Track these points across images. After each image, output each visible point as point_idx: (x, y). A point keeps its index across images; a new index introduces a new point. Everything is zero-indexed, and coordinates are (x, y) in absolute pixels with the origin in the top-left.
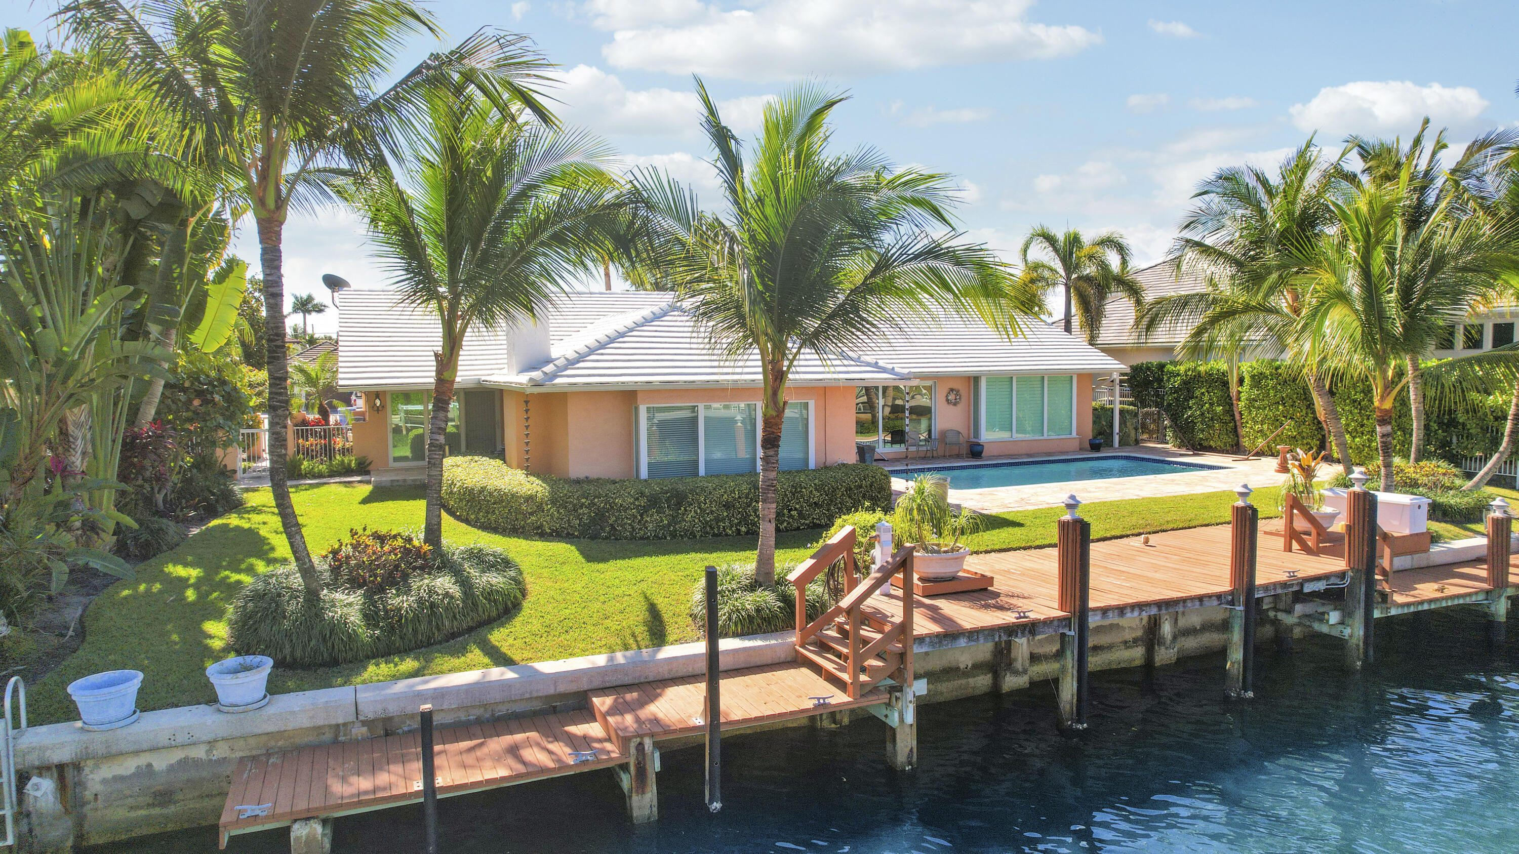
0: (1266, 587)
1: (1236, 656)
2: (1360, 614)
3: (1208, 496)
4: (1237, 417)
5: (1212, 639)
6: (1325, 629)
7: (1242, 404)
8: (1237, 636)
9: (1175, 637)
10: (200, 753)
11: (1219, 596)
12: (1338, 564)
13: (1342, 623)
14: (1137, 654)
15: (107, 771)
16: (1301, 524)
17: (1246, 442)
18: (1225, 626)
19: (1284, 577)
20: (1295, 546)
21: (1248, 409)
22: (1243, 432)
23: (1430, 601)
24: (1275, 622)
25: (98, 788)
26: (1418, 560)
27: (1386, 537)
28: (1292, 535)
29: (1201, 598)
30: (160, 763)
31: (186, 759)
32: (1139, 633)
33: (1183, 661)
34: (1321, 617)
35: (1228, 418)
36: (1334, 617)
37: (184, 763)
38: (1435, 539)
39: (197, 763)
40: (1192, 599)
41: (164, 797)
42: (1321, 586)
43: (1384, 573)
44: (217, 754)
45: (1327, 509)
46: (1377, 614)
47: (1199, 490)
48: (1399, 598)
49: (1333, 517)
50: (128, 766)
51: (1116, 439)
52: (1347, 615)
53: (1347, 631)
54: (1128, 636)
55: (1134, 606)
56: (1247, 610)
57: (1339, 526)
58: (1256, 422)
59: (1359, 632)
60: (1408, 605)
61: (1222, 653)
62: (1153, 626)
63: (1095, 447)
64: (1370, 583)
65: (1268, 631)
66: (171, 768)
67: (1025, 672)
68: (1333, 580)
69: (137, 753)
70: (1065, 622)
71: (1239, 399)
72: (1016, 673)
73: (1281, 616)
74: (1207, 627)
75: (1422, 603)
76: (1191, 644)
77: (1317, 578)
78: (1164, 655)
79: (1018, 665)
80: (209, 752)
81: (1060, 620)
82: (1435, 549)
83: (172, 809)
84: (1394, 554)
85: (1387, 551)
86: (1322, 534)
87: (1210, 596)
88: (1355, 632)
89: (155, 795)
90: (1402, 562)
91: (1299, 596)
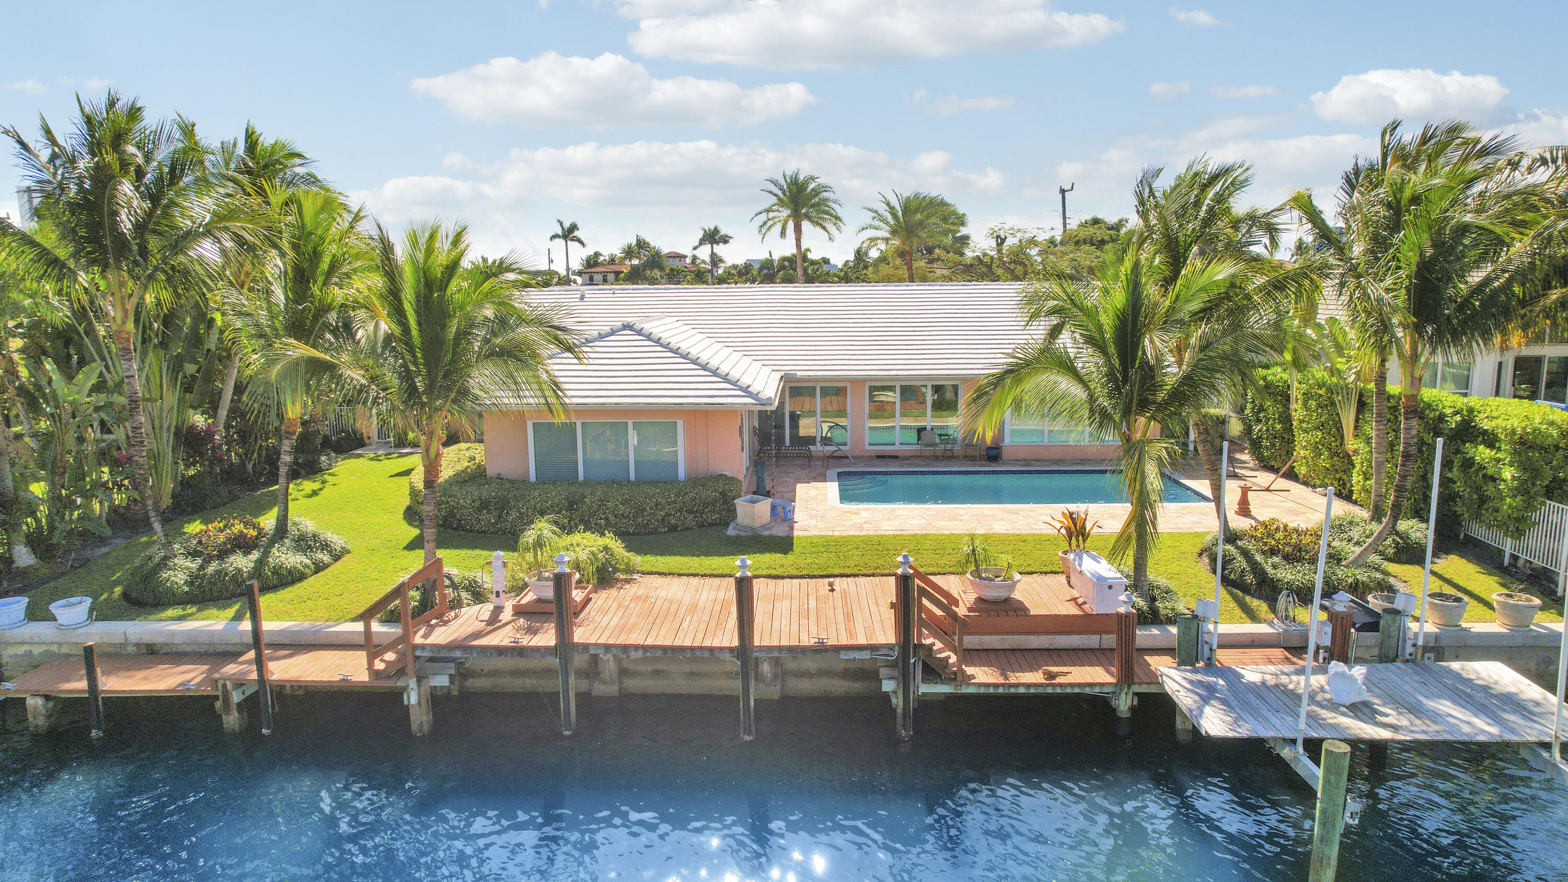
2: (901, 686)
10: (54, 648)
15: (11, 651)
23: (1029, 685)
25: (8, 659)
30: (36, 650)
31: (48, 650)
52: (898, 685)
60: (996, 686)
71: (1294, 418)
75: (1016, 686)
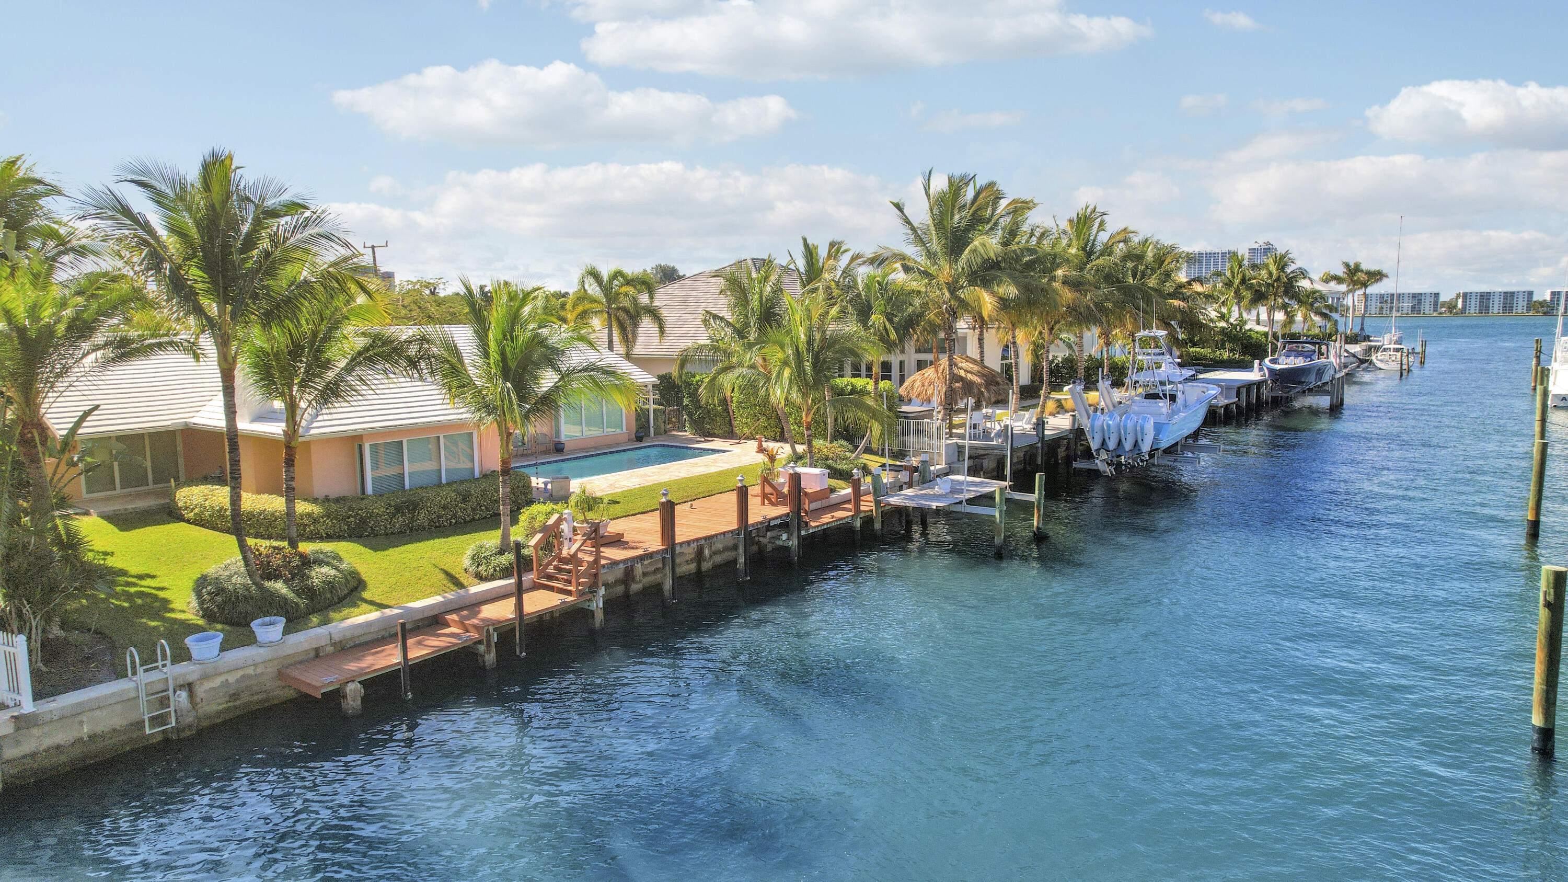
0: (753, 525)
1: (742, 560)
2: (795, 534)
3: (720, 474)
4: (731, 414)
5: (728, 555)
6: (781, 543)
7: (734, 405)
8: (741, 550)
9: (711, 556)
11: (732, 531)
12: (784, 510)
13: (788, 539)
14: (692, 567)
15: (208, 685)
16: (768, 489)
17: (737, 430)
18: (735, 547)
19: (761, 519)
20: (766, 502)
21: (738, 407)
22: (735, 423)
23: (828, 523)
24: (759, 543)
25: (203, 695)
26: (825, 503)
27: (806, 494)
28: (765, 496)
29: (724, 533)
30: (232, 678)
31: (244, 675)
32: (693, 556)
33: (716, 567)
34: (779, 537)
35: (725, 414)
36: (784, 537)
37: (243, 677)
38: (832, 490)
39: (249, 677)
40: (720, 534)
41: (235, 696)
42: (778, 522)
43: (806, 512)
44: (259, 671)
45: (782, 480)
46: (803, 533)
47: (713, 470)
48: (813, 524)
49: (784, 484)
50: (217, 682)
51: (652, 430)
52: (790, 535)
53: (791, 543)
54: (688, 558)
55: (693, 541)
56: (745, 535)
57: (786, 490)
58: (743, 418)
59: (796, 542)
60: (817, 526)
61: (735, 561)
62: (700, 551)
63: (639, 439)
64: (799, 517)
65: (755, 548)
66: (237, 681)
67: (640, 582)
68: (783, 518)
69: (220, 674)
70: (665, 551)
71: (732, 402)
72: (637, 583)
73: (761, 539)
74: (726, 549)
75: (823, 525)
76: (718, 559)
77: (776, 518)
78: (706, 566)
79: (637, 578)
80: (255, 670)
81: (663, 550)
82: (832, 496)
83: (238, 703)
84: (810, 502)
85: (807, 501)
86: (779, 494)
87: (728, 532)
88: (794, 543)
89: (230, 696)
90: (814, 506)
91: (769, 528)
